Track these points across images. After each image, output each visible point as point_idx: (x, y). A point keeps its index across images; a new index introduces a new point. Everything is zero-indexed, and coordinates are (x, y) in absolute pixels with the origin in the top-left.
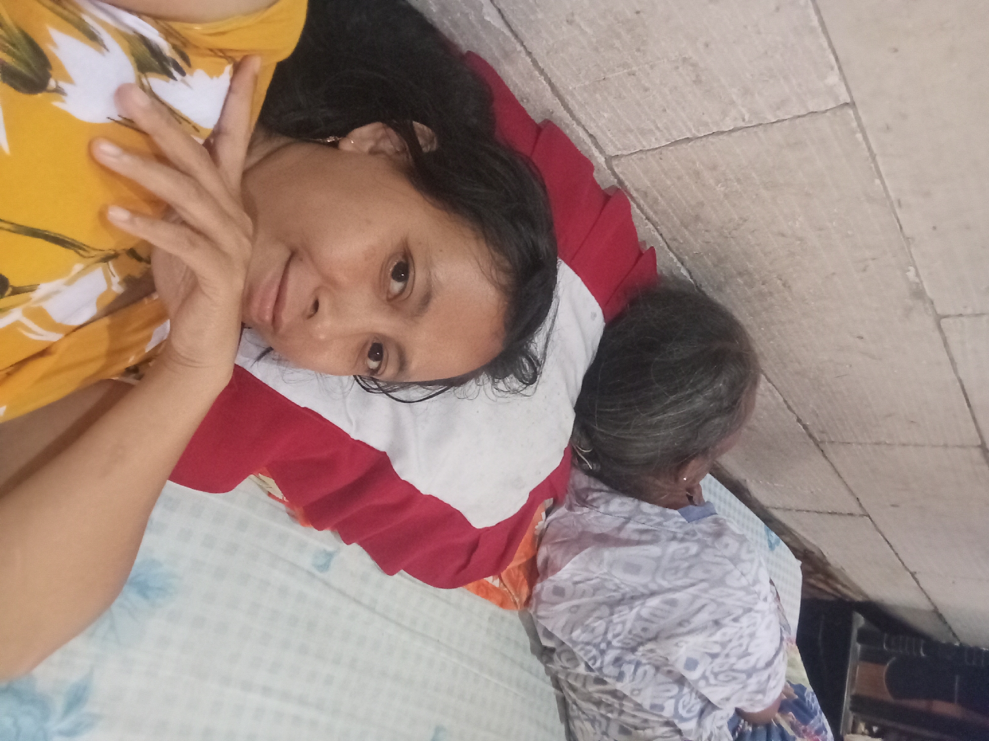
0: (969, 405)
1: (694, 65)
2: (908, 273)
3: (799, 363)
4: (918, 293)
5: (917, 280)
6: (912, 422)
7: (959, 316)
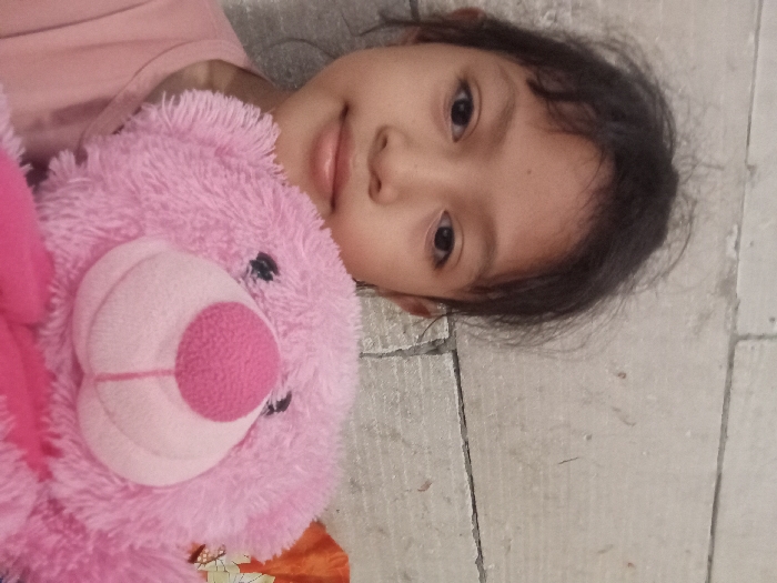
0: (713, 532)
3: (523, 428)
4: (727, 285)
5: (734, 256)
6: (630, 564)
7: (761, 337)
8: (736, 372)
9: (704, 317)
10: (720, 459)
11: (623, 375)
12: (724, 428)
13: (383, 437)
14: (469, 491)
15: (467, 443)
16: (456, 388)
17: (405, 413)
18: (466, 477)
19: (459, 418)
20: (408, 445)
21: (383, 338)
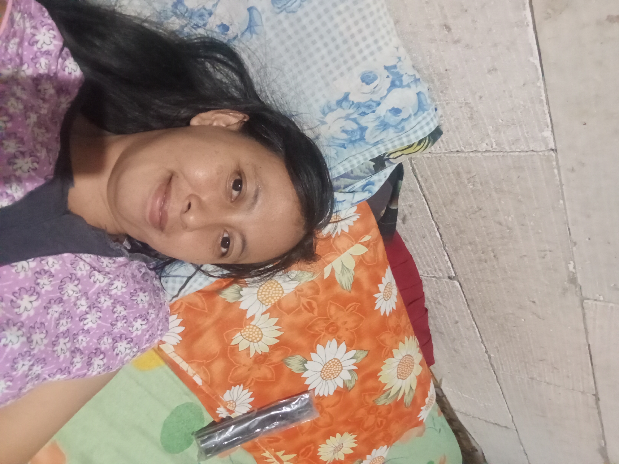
1: (472, 108)
2: (569, 265)
4: (573, 280)
5: (574, 271)
6: (555, 367)
7: (596, 300)
8: (586, 311)
9: (565, 290)
10: (587, 338)
11: (534, 302)
12: (586, 329)
13: (435, 303)
14: (476, 327)
15: (471, 311)
16: (462, 293)
17: (442, 297)
18: (474, 323)
19: (466, 303)
20: (445, 307)
21: (427, 272)
